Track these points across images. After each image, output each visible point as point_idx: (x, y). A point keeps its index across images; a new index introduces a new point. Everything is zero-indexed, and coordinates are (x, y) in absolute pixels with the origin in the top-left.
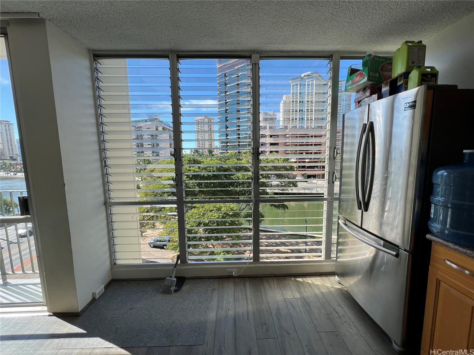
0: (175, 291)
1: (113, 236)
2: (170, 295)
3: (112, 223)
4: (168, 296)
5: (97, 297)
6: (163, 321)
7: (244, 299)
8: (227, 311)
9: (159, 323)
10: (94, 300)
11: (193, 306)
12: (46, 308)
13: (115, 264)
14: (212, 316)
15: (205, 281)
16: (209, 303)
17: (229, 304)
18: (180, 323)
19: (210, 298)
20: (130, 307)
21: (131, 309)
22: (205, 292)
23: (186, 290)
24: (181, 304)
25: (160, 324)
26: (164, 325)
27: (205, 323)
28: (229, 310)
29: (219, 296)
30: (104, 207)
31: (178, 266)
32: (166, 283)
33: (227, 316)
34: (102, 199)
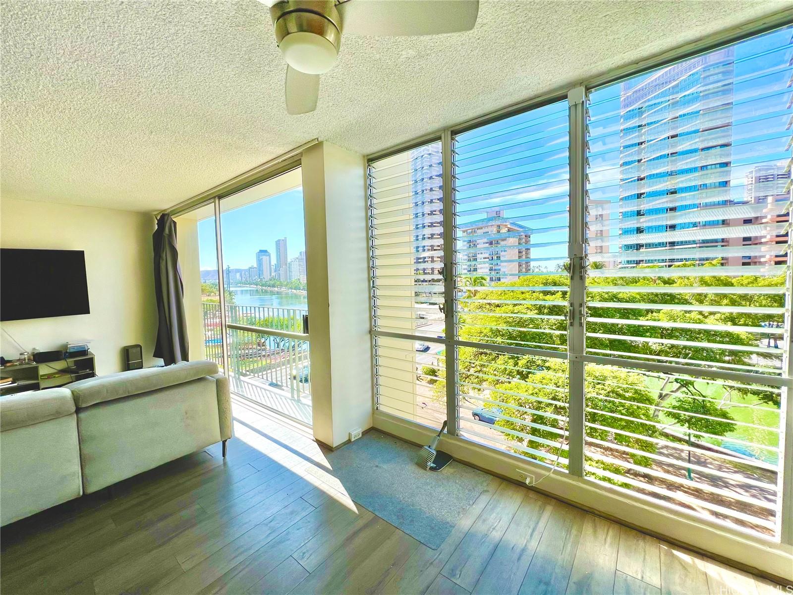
0: (432, 469)
1: (377, 373)
2: (424, 471)
3: (377, 357)
4: (422, 471)
5: (353, 440)
6: (402, 496)
7: (530, 527)
8: (491, 530)
9: (398, 496)
10: (349, 441)
11: (445, 498)
12: (311, 432)
13: (377, 409)
14: (465, 523)
15: (479, 473)
16: (469, 505)
17: (499, 522)
18: (420, 509)
19: (475, 500)
20: (377, 464)
21: (377, 466)
22: (471, 488)
23: (446, 473)
24: (432, 488)
25: (398, 498)
26: (401, 501)
27: (451, 526)
28: (494, 529)
29: (490, 503)
30: (369, 335)
31: (443, 436)
32: (423, 453)
33: (486, 535)
34: (367, 326)
